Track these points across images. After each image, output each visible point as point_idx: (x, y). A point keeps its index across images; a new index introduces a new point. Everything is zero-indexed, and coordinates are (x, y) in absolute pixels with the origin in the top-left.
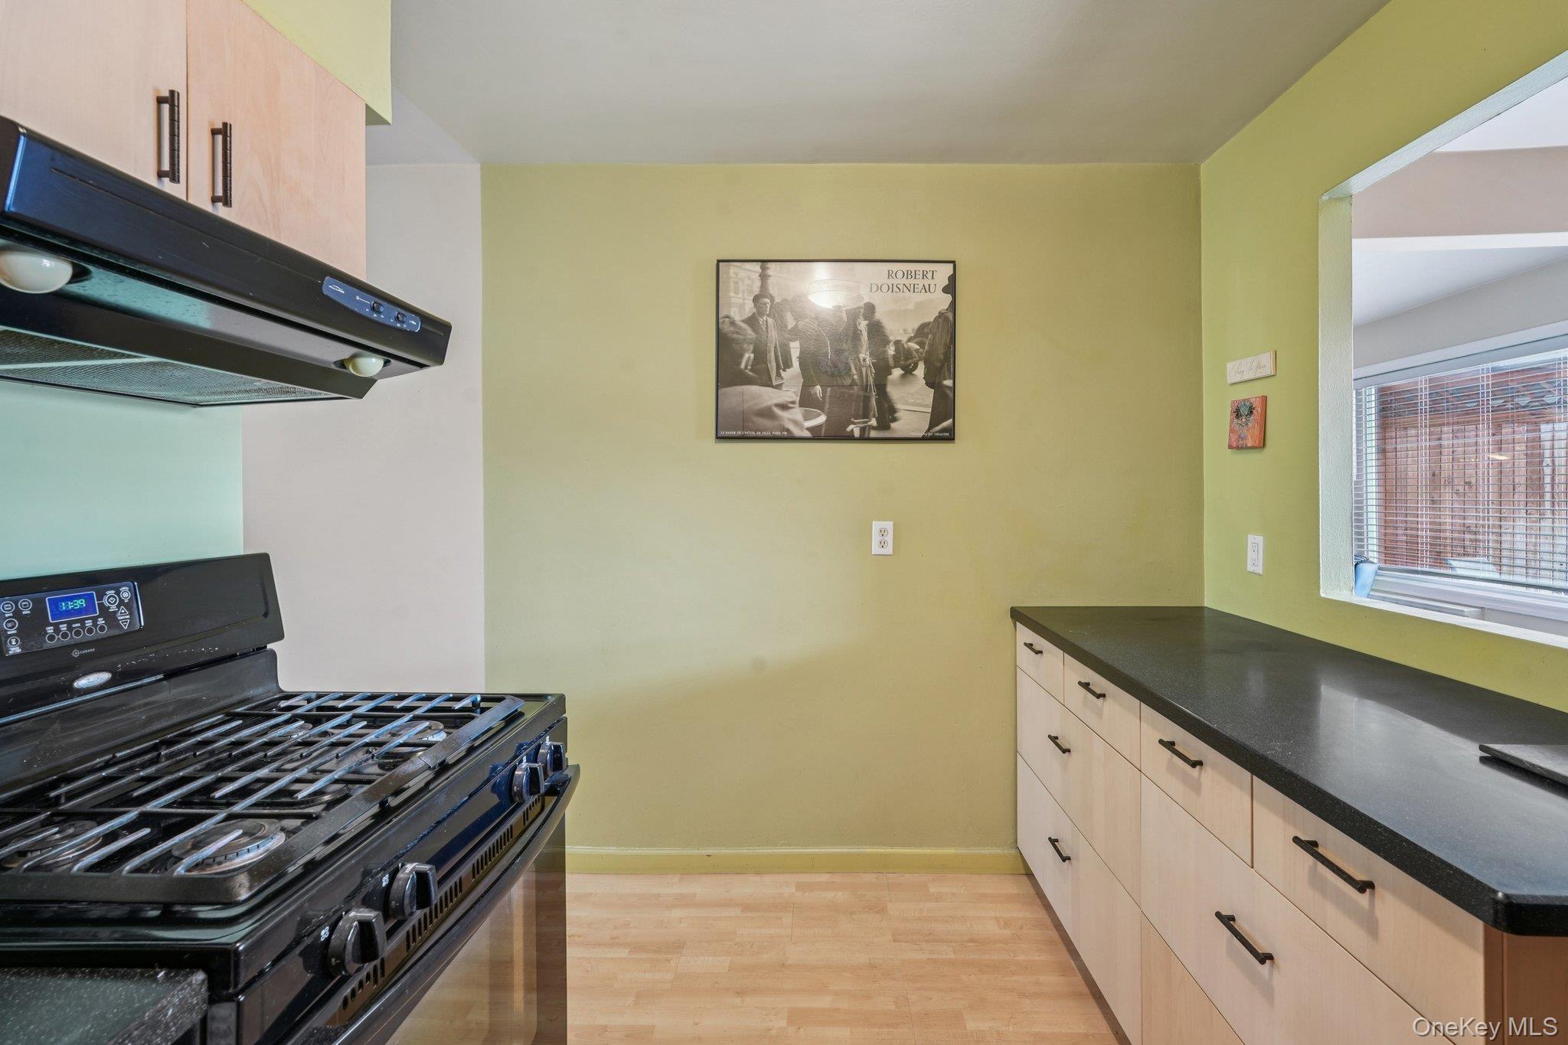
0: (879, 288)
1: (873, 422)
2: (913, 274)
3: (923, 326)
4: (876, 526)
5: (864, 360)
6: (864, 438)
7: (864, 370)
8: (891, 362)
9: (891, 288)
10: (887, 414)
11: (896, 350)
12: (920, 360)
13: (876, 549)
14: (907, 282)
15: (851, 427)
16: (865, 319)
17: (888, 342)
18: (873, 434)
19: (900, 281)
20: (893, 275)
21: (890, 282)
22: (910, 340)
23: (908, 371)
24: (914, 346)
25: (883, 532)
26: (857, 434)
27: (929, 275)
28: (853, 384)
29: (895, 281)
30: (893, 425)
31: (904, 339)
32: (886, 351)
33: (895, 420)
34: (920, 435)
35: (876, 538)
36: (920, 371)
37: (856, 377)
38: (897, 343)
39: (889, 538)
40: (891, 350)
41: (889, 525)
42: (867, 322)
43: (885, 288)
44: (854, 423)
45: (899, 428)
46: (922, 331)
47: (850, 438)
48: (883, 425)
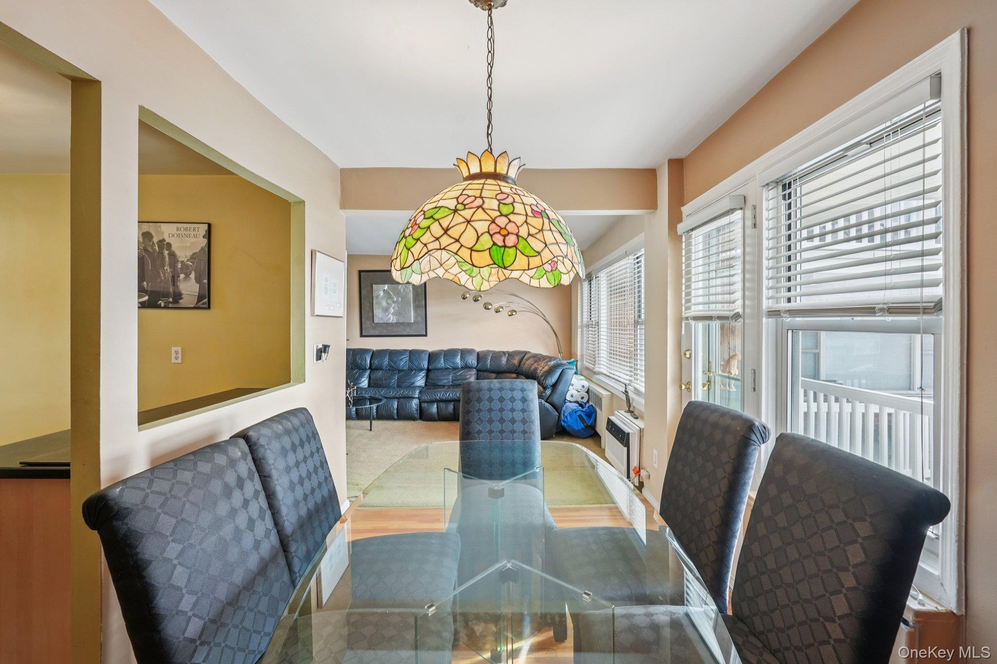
0: (173, 236)
1: (171, 300)
2: (189, 229)
3: (194, 254)
4: (174, 349)
5: (167, 270)
6: (166, 307)
7: (167, 274)
8: (179, 271)
9: (178, 236)
10: (178, 296)
11: (181, 266)
12: (193, 270)
13: (173, 361)
14: (186, 233)
15: (160, 302)
16: (167, 250)
17: (178, 261)
18: (170, 305)
19: (183, 232)
20: (179, 229)
21: (178, 232)
22: (188, 260)
23: (187, 276)
24: (189, 263)
25: (177, 352)
26: (163, 305)
27: (197, 229)
28: (162, 281)
29: (180, 232)
30: (180, 301)
31: (185, 260)
32: (177, 266)
33: (181, 298)
34: (192, 306)
35: (173, 355)
36: (193, 276)
37: (163, 278)
38: (182, 262)
39: (180, 355)
40: (179, 265)
41: (179, 349)
42: (168, 252)
43: (175, 236)
44: (161, 300)
45: (183, 302)
46: (193, 257)
47: (159, 307)
48: (176, 301)
